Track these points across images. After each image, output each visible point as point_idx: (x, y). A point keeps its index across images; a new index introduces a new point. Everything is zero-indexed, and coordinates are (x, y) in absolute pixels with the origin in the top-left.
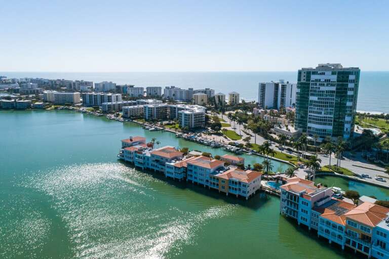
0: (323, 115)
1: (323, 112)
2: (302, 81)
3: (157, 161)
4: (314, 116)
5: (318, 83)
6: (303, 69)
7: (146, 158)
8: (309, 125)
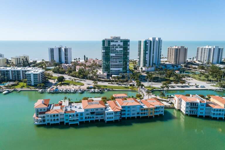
0: (118, 63)
1: (118, 62)
2: (106, 46)
3: (92, 113)
4: (114, 64)
5: (115, 47)
6: (106, 39)
7: (79, 115)
8: (111, 69)
